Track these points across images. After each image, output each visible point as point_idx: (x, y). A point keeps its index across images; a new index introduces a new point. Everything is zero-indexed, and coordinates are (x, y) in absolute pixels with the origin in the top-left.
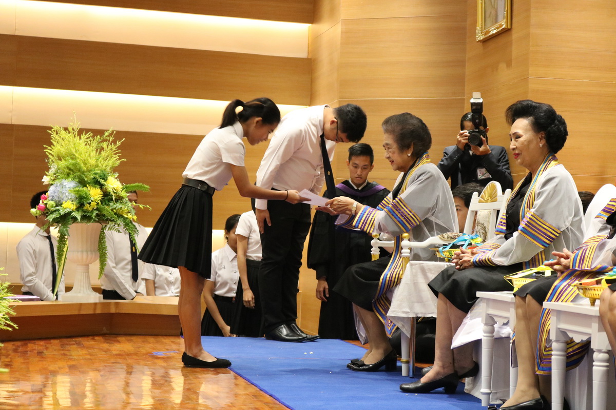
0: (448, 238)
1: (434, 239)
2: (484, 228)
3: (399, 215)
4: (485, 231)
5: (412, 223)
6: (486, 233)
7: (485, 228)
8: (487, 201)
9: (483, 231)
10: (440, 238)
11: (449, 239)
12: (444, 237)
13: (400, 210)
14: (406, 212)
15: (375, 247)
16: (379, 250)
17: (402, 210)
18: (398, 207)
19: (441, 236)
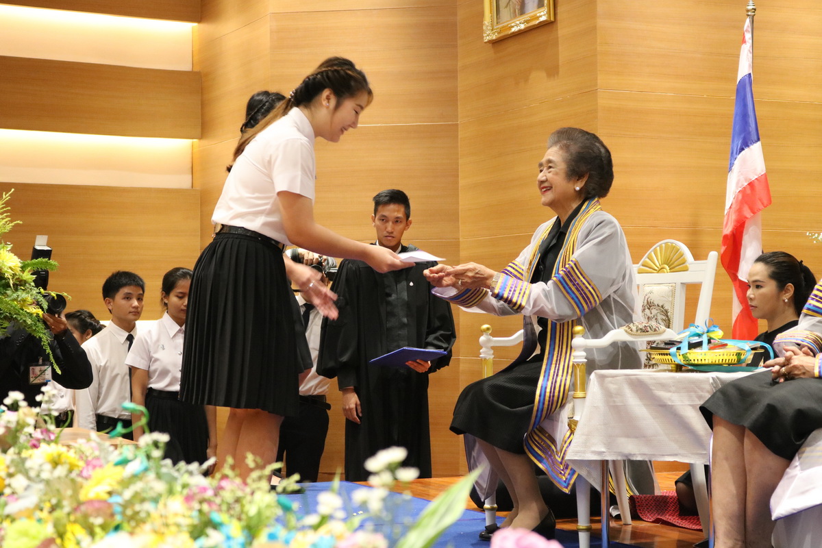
0: (637, 331)
1: (617, 334)
2: (666, 313)
3: (573, 289)
4: (667, 316)
5: (590, 302)
6: (669, 320)
7: (666, 311)
8: (661, 270)
9: (664, 318)
10: (626, 331)
11: (639, 331)
12: (631, 330)
13: (575, 281)
14: (584, 284)
15: (487, 348)
16: (492, 352)
17: (578, 281)
18: (572, 276)
19: (627, 329)
